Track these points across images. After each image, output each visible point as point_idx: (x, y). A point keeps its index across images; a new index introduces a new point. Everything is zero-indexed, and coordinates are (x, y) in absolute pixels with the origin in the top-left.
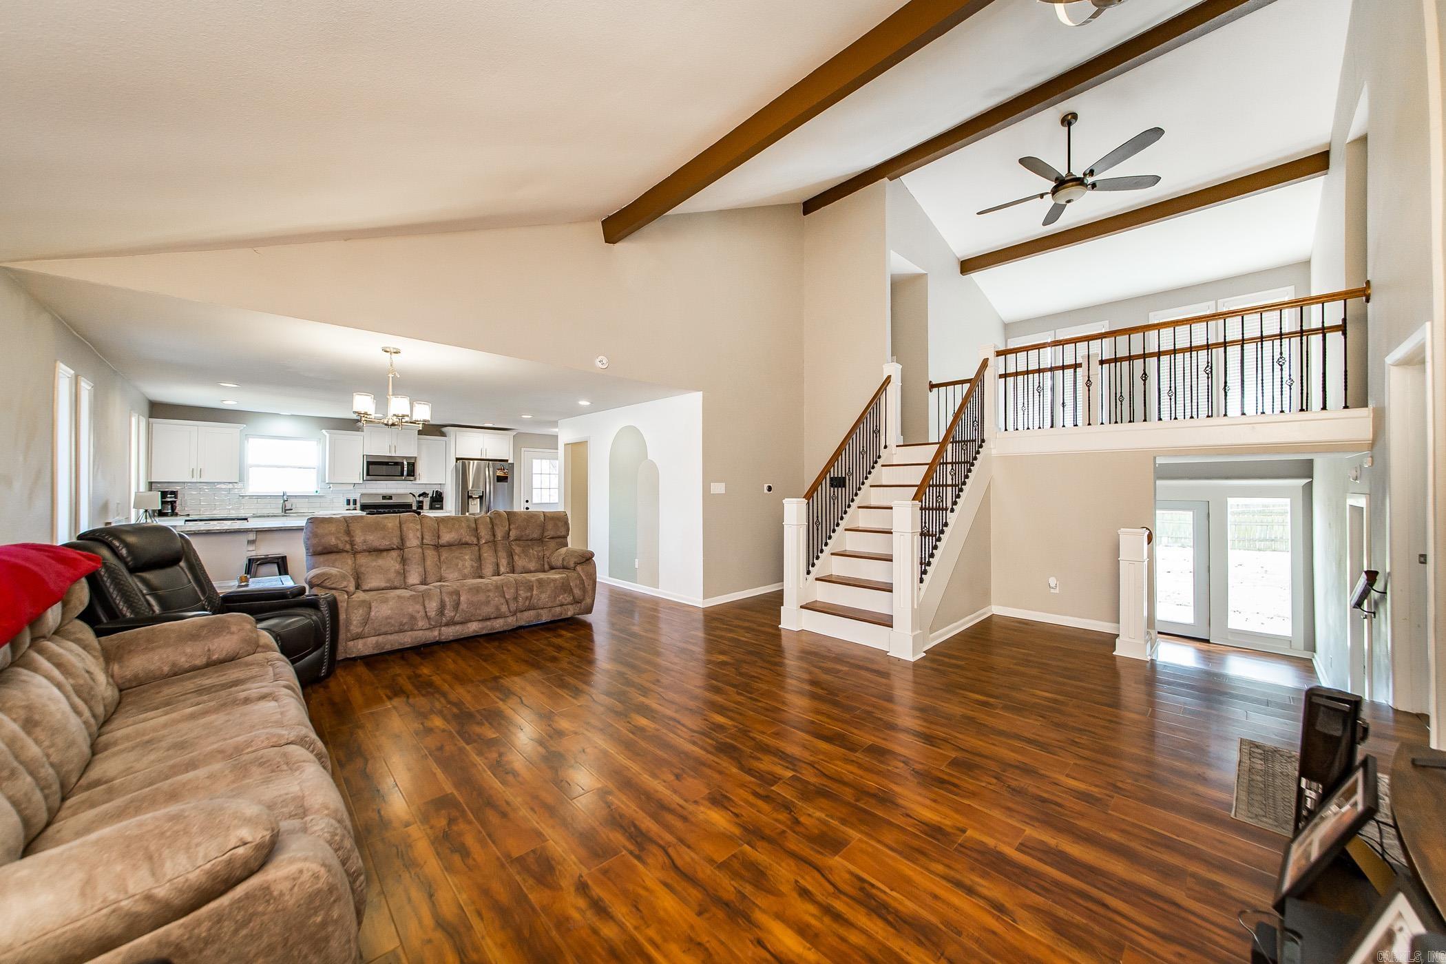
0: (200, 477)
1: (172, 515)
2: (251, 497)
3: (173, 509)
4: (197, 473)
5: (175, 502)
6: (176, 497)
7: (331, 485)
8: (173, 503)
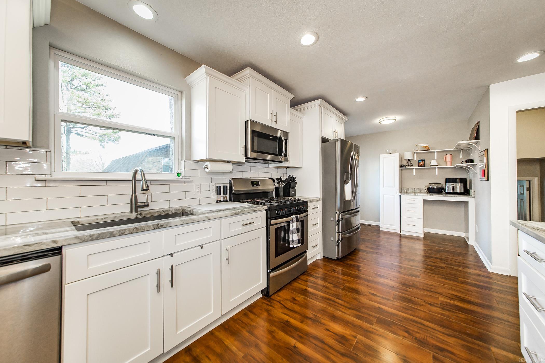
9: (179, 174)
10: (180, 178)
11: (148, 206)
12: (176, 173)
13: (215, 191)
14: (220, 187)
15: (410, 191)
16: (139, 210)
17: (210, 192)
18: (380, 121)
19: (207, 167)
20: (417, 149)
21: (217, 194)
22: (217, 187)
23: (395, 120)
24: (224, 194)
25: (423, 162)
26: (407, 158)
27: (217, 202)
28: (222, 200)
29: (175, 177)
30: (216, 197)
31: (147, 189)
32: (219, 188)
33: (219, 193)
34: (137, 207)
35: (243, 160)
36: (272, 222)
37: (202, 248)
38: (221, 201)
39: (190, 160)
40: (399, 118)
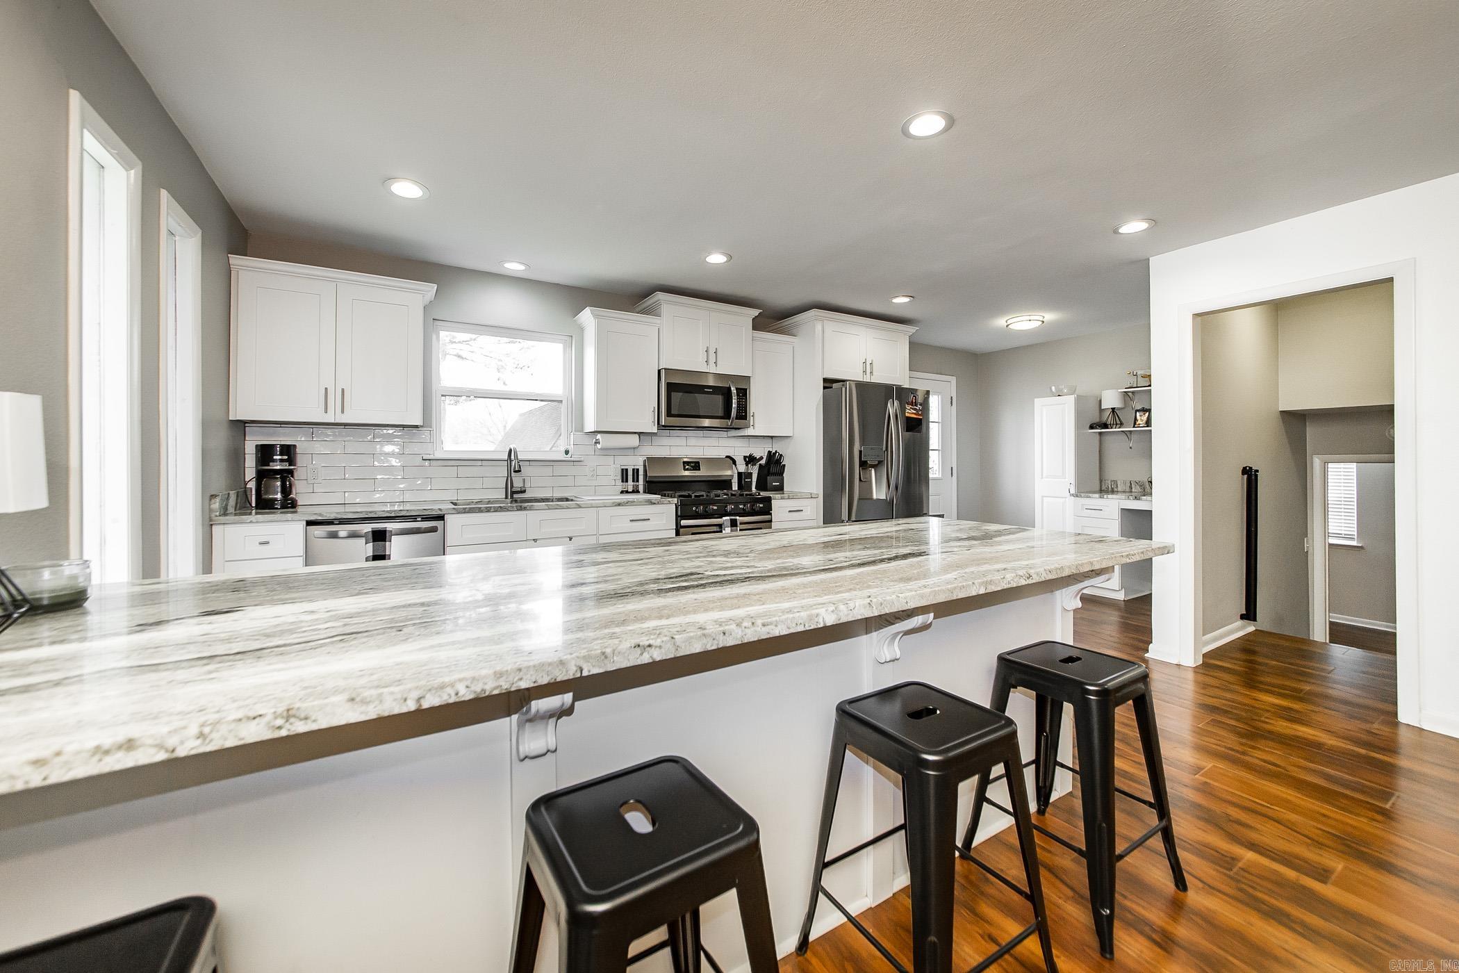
0: (343, 412)
1: (284, 507)
2: (447, 462)
3: (286, 491)
4: (334, 401)
5: (291, 472)
6: (291, 461)
7: (599, 436)
8: (286, 475)
9: (567, 452)
10: (568, 457)
11: (524, 491)
12: (563, 449)
13: (619, 477)
14: (627, 470)
15: (1119, 489)
16: (515, 496)
17: (612, 477)
18: (1009, 322)
19: (597, 442)
20: (1132, 381)
21: (623, 481)
22: (622, 469)
23: (1041, 323)
24: (633, 481)
25: (1147, 414)
26: (1107, 404)
27: (622, 492)
28: (630, 490)
29: (562, 457)
30: (620, 486)
31: (520, 471)
32: (624, 473)
33: (624, 478)
34: (513, 493)
35: (655, 430)
36: (684, 522)
37: (570, 540)
38: (627, 492)
39: (582, 430)
40: (1049, 316)
